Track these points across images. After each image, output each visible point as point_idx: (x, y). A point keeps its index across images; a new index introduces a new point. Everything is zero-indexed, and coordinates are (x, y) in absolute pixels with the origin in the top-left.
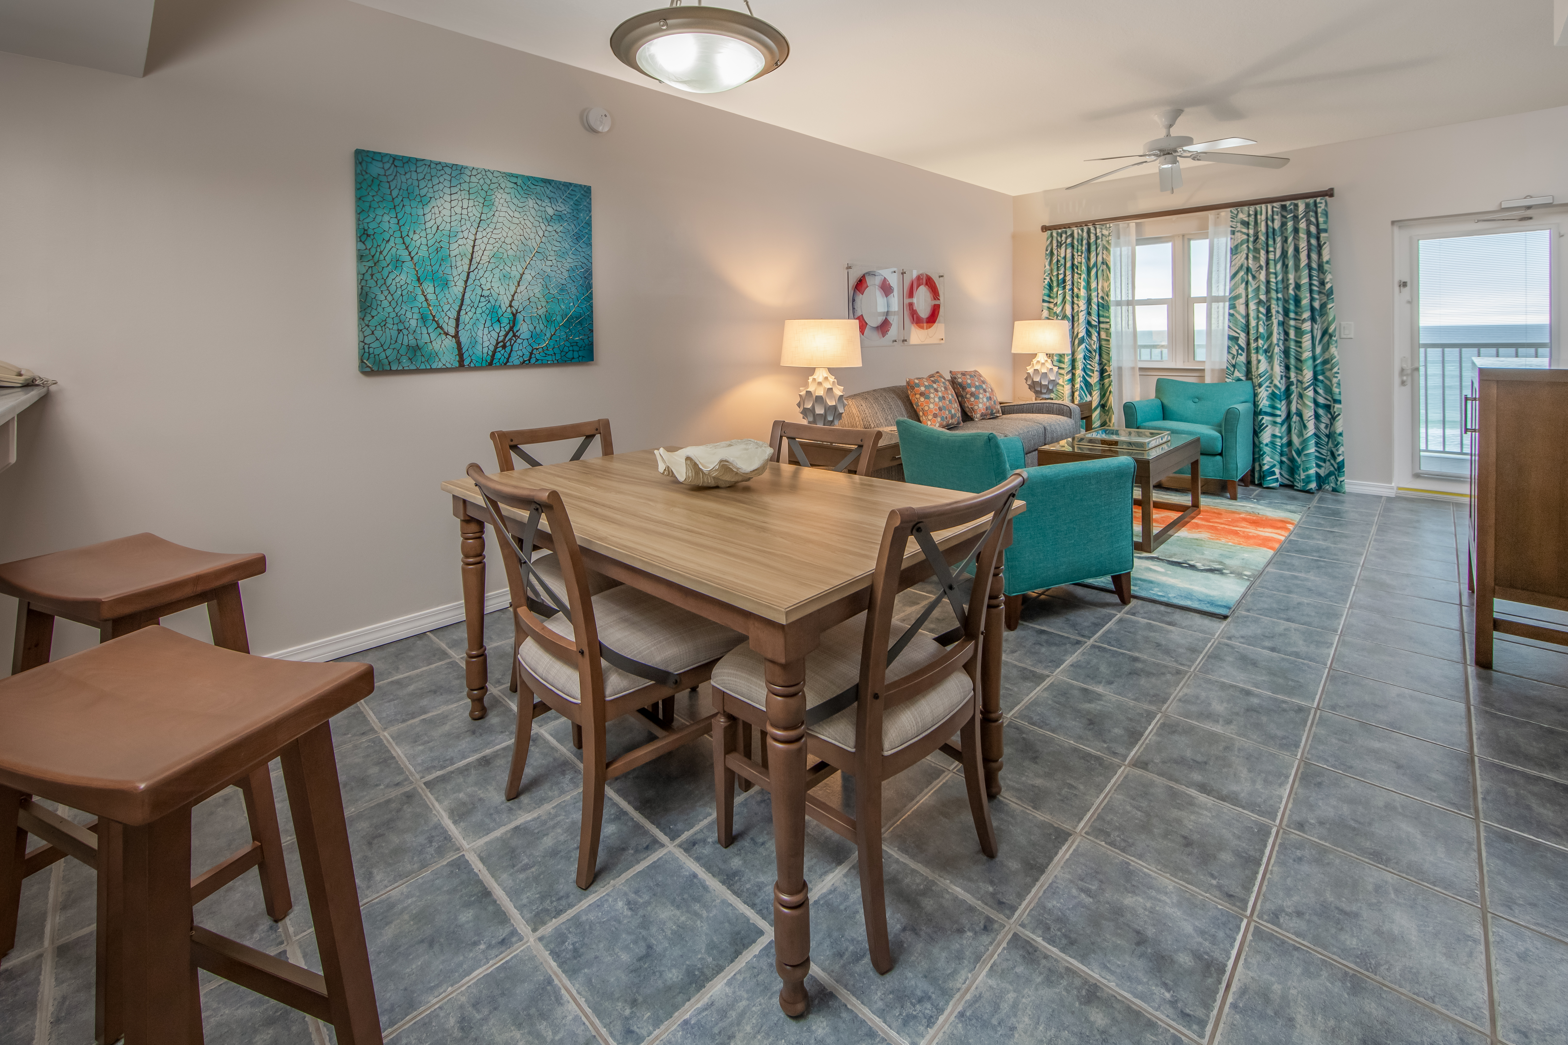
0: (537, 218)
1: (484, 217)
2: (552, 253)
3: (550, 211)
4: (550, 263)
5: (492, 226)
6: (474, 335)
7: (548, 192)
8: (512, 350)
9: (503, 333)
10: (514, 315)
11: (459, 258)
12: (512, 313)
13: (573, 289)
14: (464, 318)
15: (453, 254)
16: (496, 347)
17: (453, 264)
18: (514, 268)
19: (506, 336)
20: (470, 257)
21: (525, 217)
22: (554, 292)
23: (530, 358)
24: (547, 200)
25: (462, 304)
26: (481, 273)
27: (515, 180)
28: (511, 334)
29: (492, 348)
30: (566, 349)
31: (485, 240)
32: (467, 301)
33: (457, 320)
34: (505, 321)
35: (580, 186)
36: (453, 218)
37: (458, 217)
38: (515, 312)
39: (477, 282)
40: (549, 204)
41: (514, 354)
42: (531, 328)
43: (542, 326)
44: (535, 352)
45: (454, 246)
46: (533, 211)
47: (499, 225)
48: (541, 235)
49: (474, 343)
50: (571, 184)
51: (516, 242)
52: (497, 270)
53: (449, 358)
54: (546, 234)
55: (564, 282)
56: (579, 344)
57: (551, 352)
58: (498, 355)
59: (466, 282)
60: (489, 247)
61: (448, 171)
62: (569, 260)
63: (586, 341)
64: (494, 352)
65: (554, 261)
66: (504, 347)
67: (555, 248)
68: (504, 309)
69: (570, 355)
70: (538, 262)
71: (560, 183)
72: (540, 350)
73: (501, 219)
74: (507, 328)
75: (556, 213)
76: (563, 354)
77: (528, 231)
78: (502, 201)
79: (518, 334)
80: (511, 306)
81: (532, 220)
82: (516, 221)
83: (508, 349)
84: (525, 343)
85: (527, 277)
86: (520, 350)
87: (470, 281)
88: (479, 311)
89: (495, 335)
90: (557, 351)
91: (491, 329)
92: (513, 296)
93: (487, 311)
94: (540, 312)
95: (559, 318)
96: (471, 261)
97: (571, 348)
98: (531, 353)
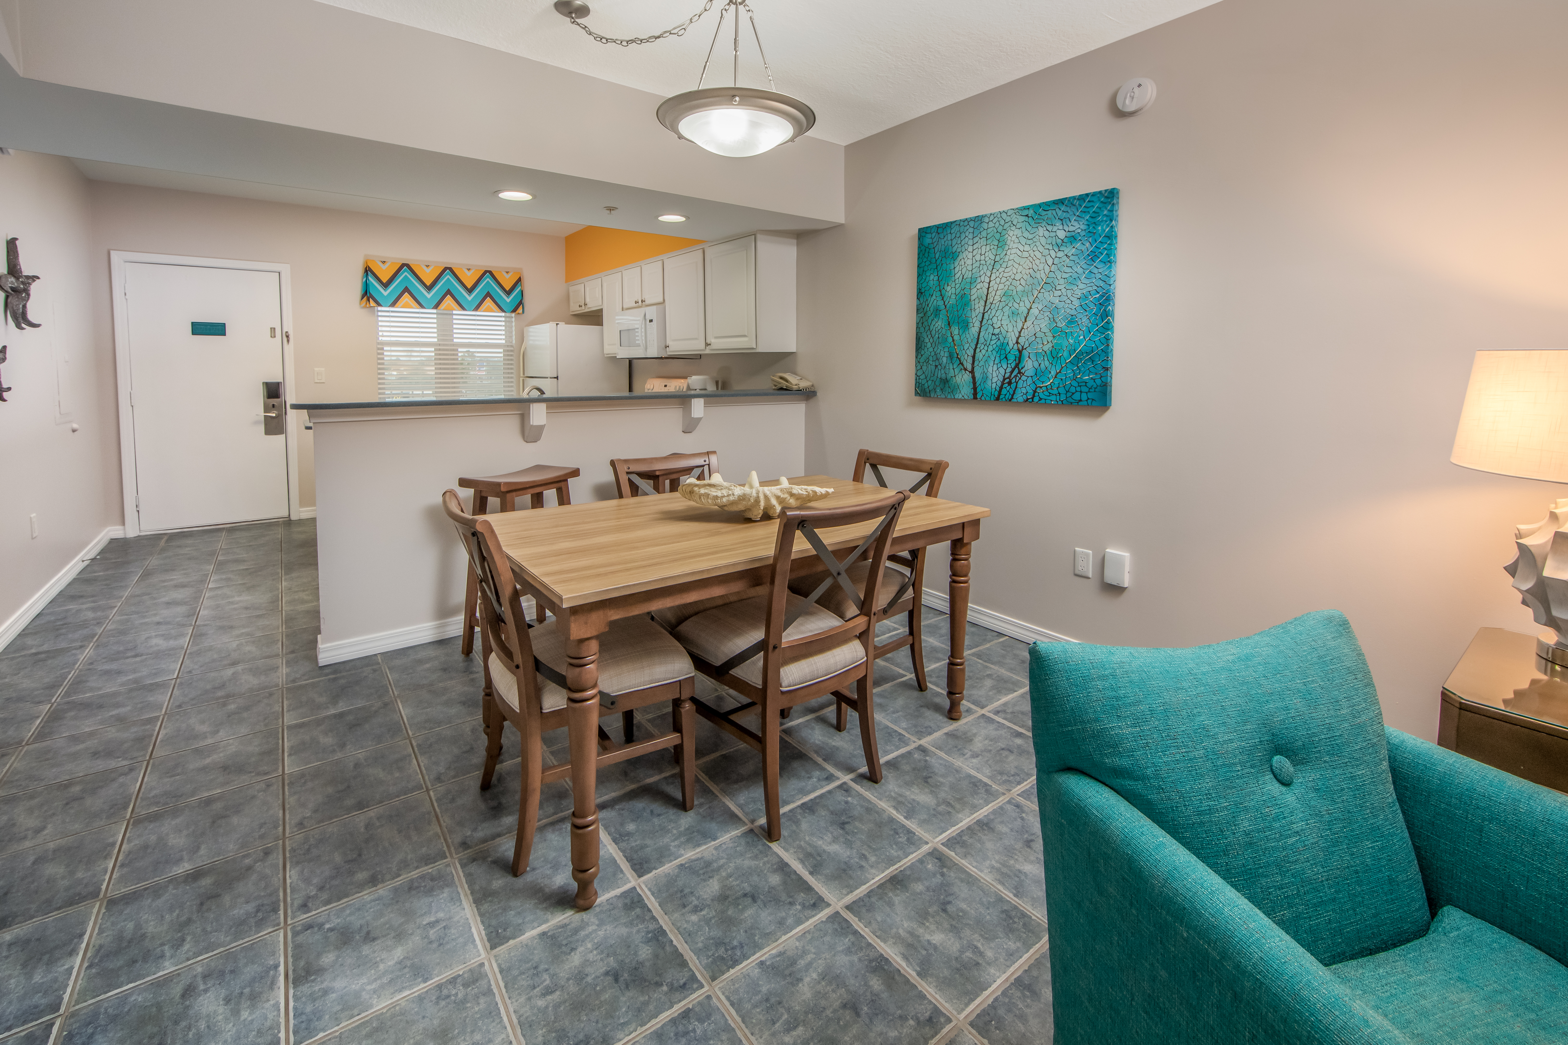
0: (1047, 246)
1: (998, 258)
2: (1062, 281)
3: (1062, 234)
4: (1059, 293)
5: (1004, 265)
6: (986, 371)
7: (1060, 213)
8: (1016, 387)
9: (1009, 370)
10: (1020, 352)
11: (977, 301)
12: (1018, 349)
13: (1085, 319)
14: (979, 355)
15: (973, 298)
16: (1003, 384)
17: (973, 308)
18: (1022, 304)
19: (1012, 372)
20: (985, 299)
21: (1035, 249)
22: (1062, 324)
23: (1034, 396)
24: (1058, 223)
25: (977, 343)
26: (993, 312)
27: (1026, 212)
28: (1016, 371)
29: (999, 384)
30: (1073, 390)
31: (998, 280)
32: (981, 340)
33: (974, 357)
34: (1011, 358)
35: (1100, 192)
36: (974, 266)
37: (978, 264)
38: (1021, 348)
39: (990, 322)
40: (1061, 227)
41: (1018, 391)
42: (1036, 365)
43: (1047, 363)
44: (1038, 390)
45: (974, 291)
46: (1043, 240)
47: (1010, 263)
48: (1050, 263)
49: (985, 378)
50: (1087, 195)
51: (1025, 277)
52: (1007, 308)
53: (966, 391)
54: (1056, 261)
55: (1073, 312)
56: (1089, 385)
57: (1055, 392)
58: (1004, 391)
59: (981, 322)
60: (1001, 286)
61: (972, 224)
62: (1081, 286)
63: (1098, 382)
64: (1001, 388)
65: (1064, 290)
66: (1010, 383)
67: (1065, 275)
68: (1011, 345)
69: (1077, 396)
70: (1047, 294)
71: (1074, 198)
72: (1044, 389)
73: (1012, 257)
74: (1013, 365)
75: (1068, 234)
76: (1069, 394)
77: (1037, 262)
78: (1014, 238)
79: (1023, 371)
80: (1017, 343)
81: (1041, 249)
82: (1026, 254)
83: (1013, 386)
84: (1030, 381)
85: (1035, 311)
86: (1024, 388)
87: (985, 321)
88: (991, 348)
89: (1002, 371)
90: (1062, 390)
91: (999, 365)
92: (1020, 332)
93: (997, 349)
94: (1046, 348)
95: (1066, 354)
96: (986, 302)
97: (1078, 389)
98: (1035, 392)
